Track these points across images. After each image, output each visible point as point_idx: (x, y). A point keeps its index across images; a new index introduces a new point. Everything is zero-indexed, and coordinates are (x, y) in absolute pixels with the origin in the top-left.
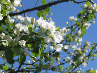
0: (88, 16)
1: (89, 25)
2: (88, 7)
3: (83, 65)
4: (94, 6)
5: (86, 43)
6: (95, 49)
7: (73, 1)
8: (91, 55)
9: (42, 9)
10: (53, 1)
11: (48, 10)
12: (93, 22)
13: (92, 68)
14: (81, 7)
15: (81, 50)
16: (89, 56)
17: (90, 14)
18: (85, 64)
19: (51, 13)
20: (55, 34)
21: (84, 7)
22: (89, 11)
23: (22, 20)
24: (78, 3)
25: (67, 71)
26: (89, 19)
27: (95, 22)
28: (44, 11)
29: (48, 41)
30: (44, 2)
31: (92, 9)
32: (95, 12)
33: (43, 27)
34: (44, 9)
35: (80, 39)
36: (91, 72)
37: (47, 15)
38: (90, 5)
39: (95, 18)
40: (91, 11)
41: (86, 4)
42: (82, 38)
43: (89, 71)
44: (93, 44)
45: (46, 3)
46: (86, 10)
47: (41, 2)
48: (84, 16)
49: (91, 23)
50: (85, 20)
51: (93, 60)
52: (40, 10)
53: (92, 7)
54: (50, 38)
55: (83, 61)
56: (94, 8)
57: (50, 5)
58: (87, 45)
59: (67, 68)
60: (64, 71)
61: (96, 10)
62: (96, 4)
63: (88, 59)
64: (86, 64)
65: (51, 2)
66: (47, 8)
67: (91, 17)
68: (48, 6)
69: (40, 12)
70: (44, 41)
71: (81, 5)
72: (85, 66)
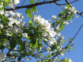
0: (67, 16)
1: (68, 23)
2: (68, 9)
3: (61, 55)
4: (72, 9)
5: (61, 37)
6: (72, 43)
7: (55, 3)
8: (68, 47)
9: (30, 7)
10: (39, 2)
11: (35, 8)
12: (70, 21)
13: (66, 58)
14: (62, 8)
15: (57, 42)
16: (66, 48)
17: (69, 15)
18: (62, 54)
19: (37, 11)
20: (51, 30)
21: (64, 9)
22: (68, 12)
23: (13, 15)
24: (59, 5)
25: (46, 58)
26: (67, 19)
27: (72, 21)
28: (31, 9)
29: (45, 35)
30: (32, 2)
31: (71, 11)
32: (73, 13)
33: (41, 24)
34: (31, 7)
35: (59, 34)
36: (65, 60)
37: (34, 12)
38: (69, 8)
39: (72, 18)
40: (70, 13)
41: (67, 7)
42: (60, 33)
43: (64, 60)
44: (70, 39)
45: (34, 3)
46: (66, 11)
47: (30, 2)
48: (64, 16)
49: (69, 22)
50: (64, 19)
51: (69, 51)
52: (28, 8)
53: (71, 9)
54: (47, 33)
55: (61, 51)
56: (72, 10)
57: (37, 4)
58: (62, 39)
59: (46, 56)
60: (44, 58)
61: (73, 12)
62: (74, 7)
63: (65, 50)
64: (64, 54)
65: (37, 3)
66: (34, 7)
67: (69, 17)
68: (35, 5)
69: (28, 10)
70: (41, 35)
71: (62, 7)
72: (62, 56)
